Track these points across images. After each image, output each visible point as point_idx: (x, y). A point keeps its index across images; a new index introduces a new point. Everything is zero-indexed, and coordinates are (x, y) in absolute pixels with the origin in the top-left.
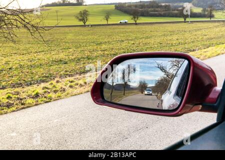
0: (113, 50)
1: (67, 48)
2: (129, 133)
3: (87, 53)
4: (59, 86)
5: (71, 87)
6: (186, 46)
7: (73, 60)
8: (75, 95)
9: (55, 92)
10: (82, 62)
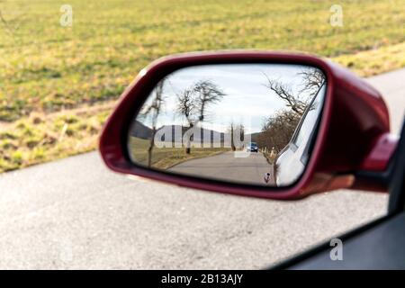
0: (174, 45)
1: (60, 37)
2: (205, 245)
3: (109, 52)
4: (39, 132)
5: (69, 133)
6: (351, 37)
7: (75, 69)
8: (79, 153)
9: (31, 145)
10: (97, 74)
